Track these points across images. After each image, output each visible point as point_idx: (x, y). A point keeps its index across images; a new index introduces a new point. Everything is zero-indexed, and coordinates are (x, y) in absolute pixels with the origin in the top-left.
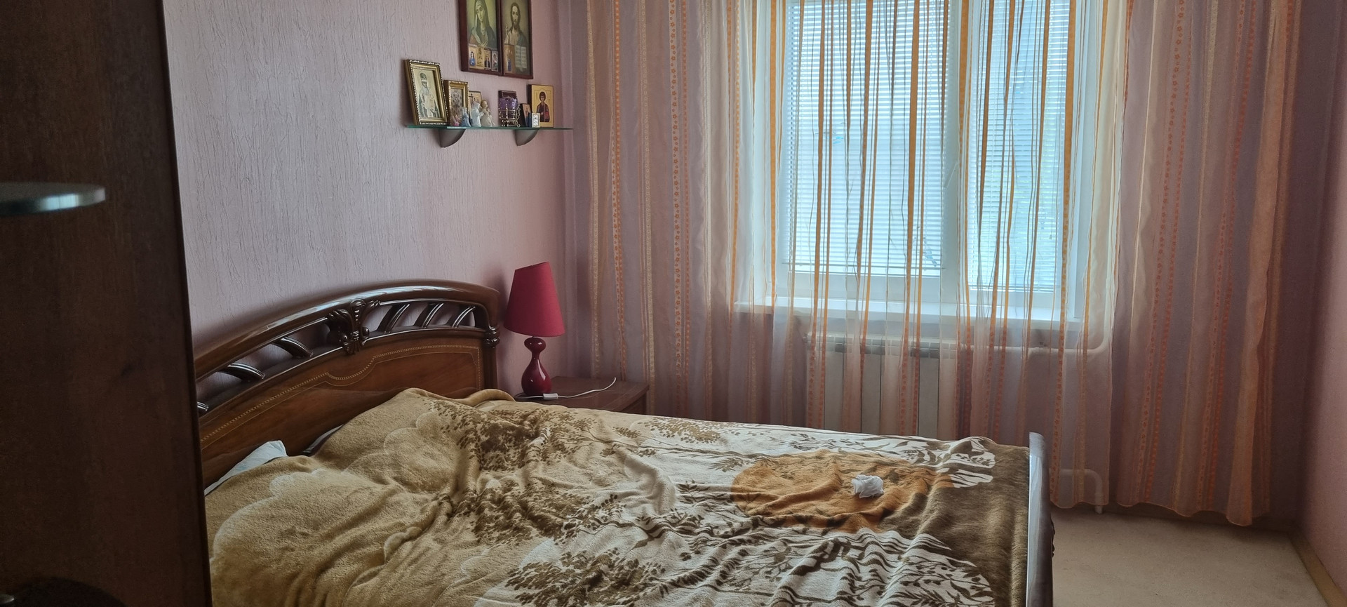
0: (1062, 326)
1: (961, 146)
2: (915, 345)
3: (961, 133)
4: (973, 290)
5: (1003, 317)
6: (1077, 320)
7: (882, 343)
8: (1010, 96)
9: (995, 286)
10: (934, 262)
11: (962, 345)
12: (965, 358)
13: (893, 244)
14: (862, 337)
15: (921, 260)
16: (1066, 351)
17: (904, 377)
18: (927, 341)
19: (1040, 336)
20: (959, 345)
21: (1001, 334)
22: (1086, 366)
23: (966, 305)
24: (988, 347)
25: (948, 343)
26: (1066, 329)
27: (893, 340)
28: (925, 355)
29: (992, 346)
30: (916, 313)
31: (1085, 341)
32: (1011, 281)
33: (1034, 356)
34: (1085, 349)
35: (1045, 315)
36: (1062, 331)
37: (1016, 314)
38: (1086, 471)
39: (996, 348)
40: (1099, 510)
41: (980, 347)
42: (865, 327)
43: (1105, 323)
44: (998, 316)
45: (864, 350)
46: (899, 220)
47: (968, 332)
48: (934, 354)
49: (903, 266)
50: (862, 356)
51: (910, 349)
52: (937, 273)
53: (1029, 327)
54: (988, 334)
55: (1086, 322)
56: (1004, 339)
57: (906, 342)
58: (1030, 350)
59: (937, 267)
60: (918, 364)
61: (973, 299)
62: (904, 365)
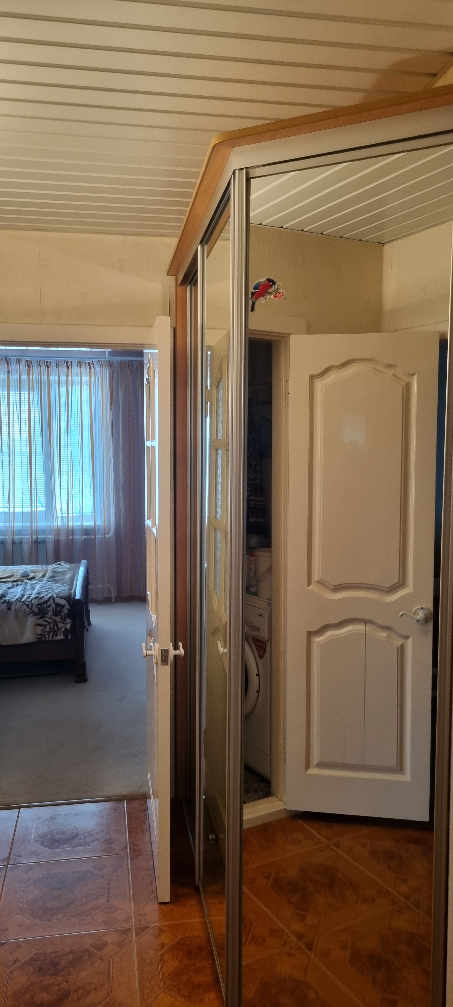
0: (95, 526)
1: (51, 454)
2: (36, 539)
3: (50, 449)
4: (59, 515)
5: (72, 524)
6: (101, 524)
7: (21, 539)
8: (69, 434)
9: (68, 513)
10: (42, 504)
11: (55, 538)
12: (57, 543)
13: (24, 495)
14: (12, 537)
15: (36, 503)
16: (97, 536)
17: (32, 552)
18: (41, 537)
19: (87, 531)
20: (54, 537)
21: (71, 532)
22: (105, 542)
23: (56, 522)
24: (66, 537)
25: (50, 537)
26: (96, 527)
27: (26, 538)
28: (41, 542)
29: (68, 537)
30: (36, 525)
31: (104, 532)
32: (74, 511)
33: (85, 540)
34: (104, 535)
35: (88, 523)
36: (95, 528)
37: (77, 524)
38: (108, 585)
39: (69, 537)
40: (113, 600)
41: (63, 538)
42: (13, 532)
43: (111, 525)
44: (70, 524)
45: (13, 542)
46: (26, 484)
47: (58, 531)
48: (44, 542)
49: (29, 506)
50: (13, 545)
51: (33, 540)
52: (43, 509)
53: (82, 527)
54: (66, 532)
55: (104, 524)
56: (73, 533)
57: (32, 537)
58: (83, 537)
59: (43, 506)
60: (37, 546)
61: (59, 520)
62: (31, 548)
